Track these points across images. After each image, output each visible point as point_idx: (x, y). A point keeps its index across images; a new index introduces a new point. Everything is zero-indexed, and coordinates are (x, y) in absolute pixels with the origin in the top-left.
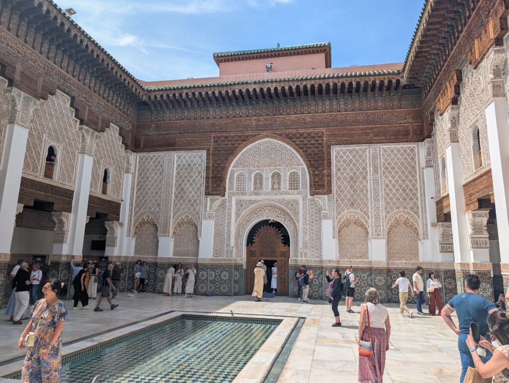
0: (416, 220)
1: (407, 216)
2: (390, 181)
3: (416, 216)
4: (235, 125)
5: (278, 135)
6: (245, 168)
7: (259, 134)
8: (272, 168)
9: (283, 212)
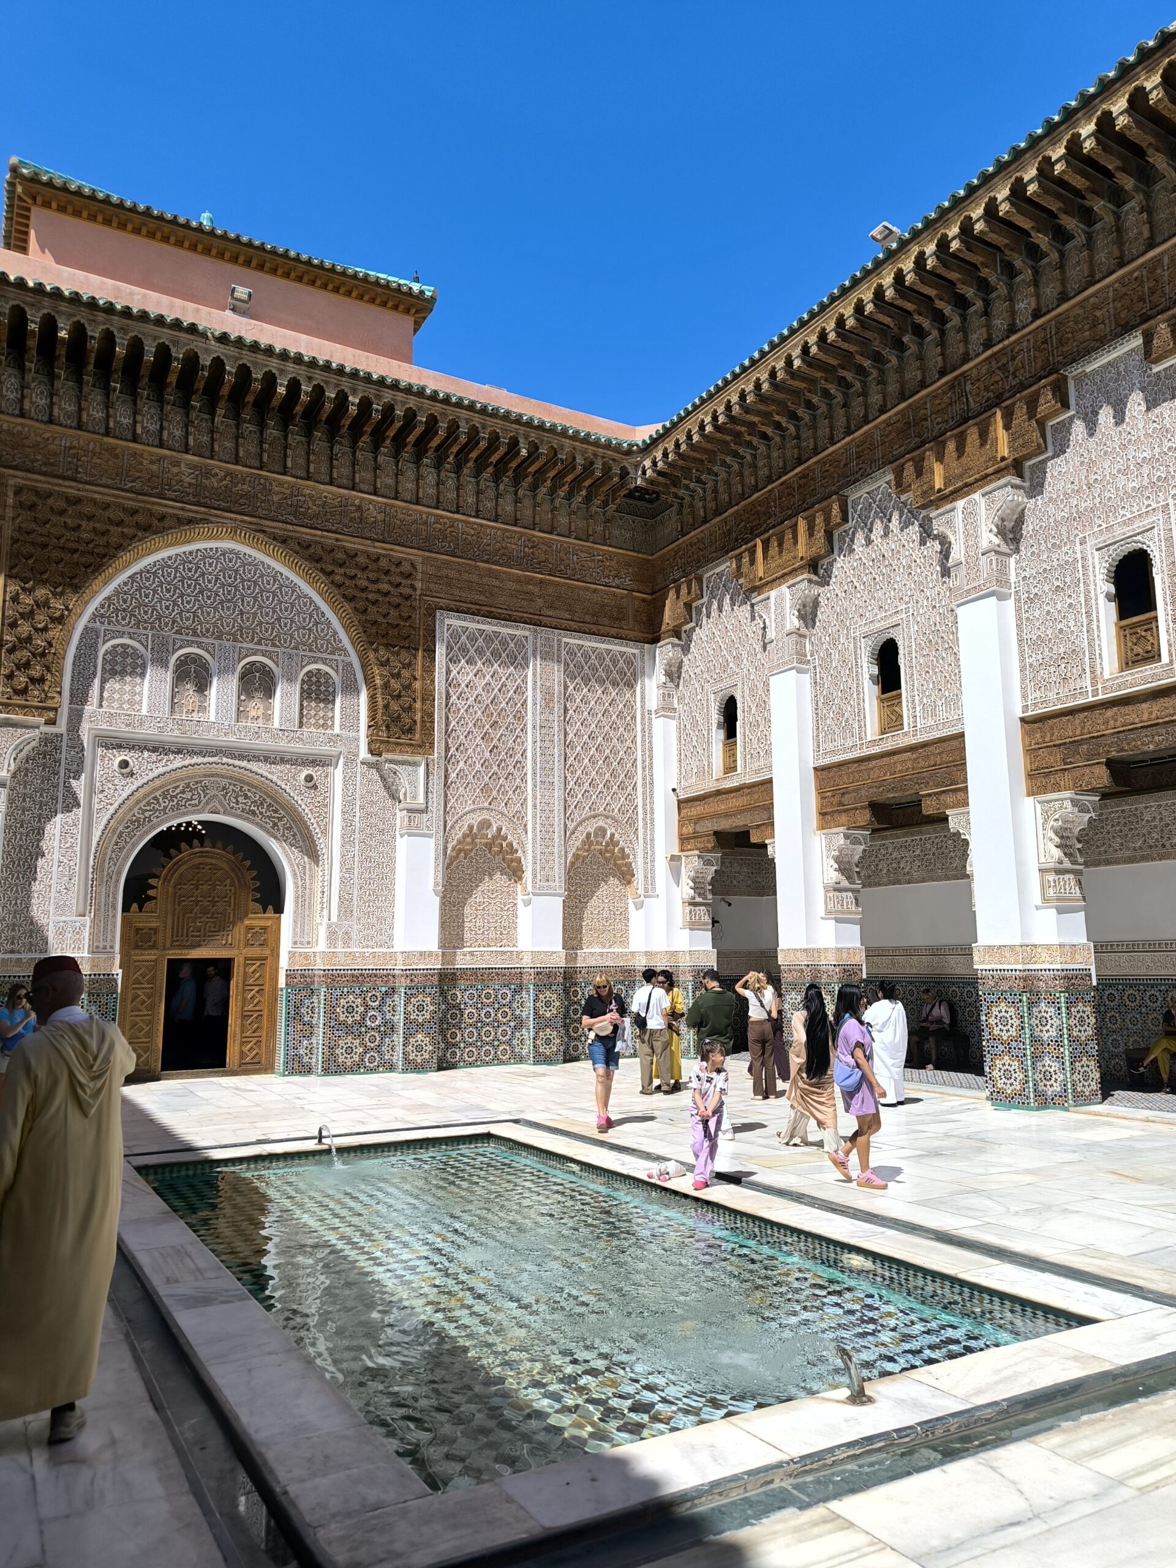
0: (632, 842)
1: (613, 830)
3: (632, 833)
4: (110, 463)
5: (274, 539)
6: (144, 632)
7: (208, 521)
8: (245, 645)
9: (271, 798)
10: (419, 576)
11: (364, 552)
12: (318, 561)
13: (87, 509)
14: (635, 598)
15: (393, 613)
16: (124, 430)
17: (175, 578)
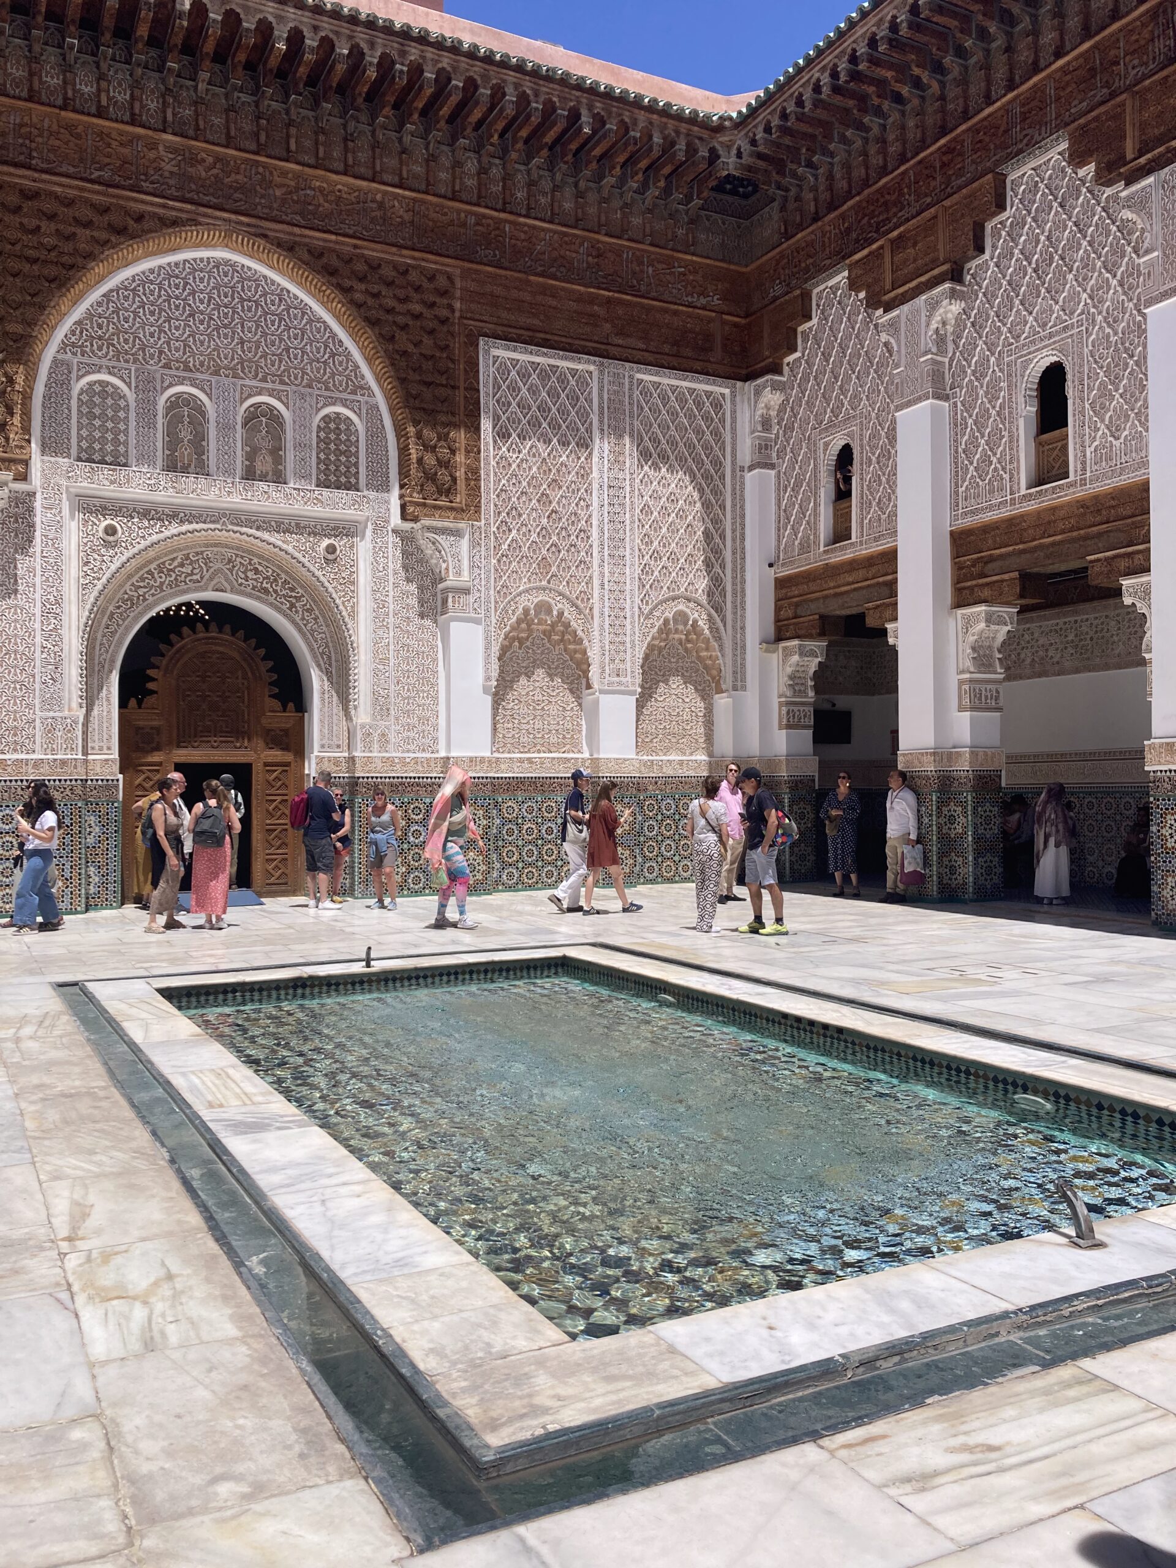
0: (718, 630)
1: (696, 616)
3: (719, 620)
4: (71, 144)
5: (279, 245)
6: (125, 365)
7: (197, 223)
8: (247, 382)
9: (287, 573)
10: (458, 293)
11: (388, 262)
12: (331, 274)
13: (48, 206)
14: (724, 323)
15: (427, 341)
16: (86, 101)
17: (160, 296)
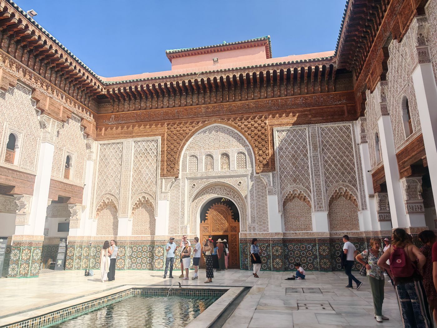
0: (355, 192)
1: (347, 188)
2: (329, 158)
3: (355, 189)
4: (186, 112)
5: (225, 120)
6: (197, 151)
7: (209, 120)
8: (221, 150)
10: (267, 119)
11: (250, 117)
13: (182, 125)
14: (348, 106)
